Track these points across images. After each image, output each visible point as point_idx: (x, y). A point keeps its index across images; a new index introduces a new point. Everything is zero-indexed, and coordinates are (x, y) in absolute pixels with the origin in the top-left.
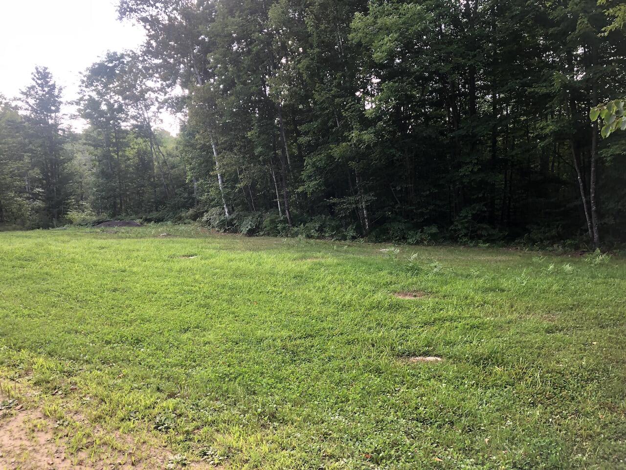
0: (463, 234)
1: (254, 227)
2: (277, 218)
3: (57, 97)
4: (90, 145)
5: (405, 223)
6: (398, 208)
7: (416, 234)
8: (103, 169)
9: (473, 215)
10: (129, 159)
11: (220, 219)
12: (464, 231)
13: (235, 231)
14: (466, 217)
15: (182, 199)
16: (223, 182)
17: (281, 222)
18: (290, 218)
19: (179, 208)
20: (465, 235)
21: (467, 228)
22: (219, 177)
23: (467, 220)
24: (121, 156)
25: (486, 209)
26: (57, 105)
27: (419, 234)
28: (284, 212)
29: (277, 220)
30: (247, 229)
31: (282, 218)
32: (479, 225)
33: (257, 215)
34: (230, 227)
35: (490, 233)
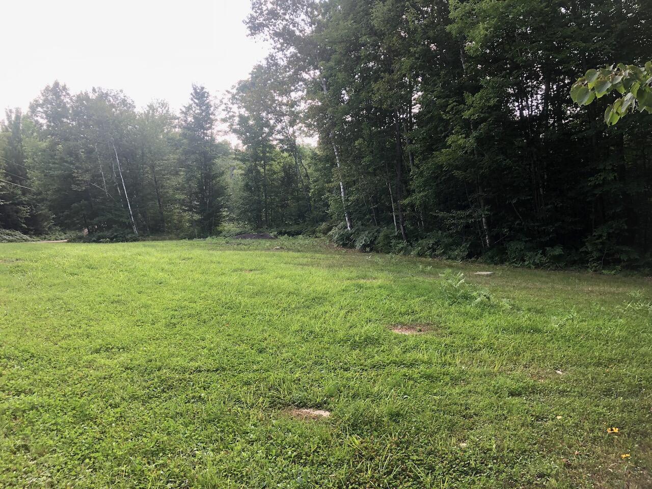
0: (595, 257)
1: (369, 243)
2: (391, 233)
3: (212, 114)
4: (238, 159)
5: (526, 242)
6: (518, 224)
7: (536, 255)
8: (247, 183)
9: (609, 234)
10: (275, 173)
11: (339, 233)
12: (596, 254)
13: (353, 247)
14: (600, 236)
15: (321, 213)
16: (345, 194)
17: (395, 237)
18: (404, 233)
19: (317, 222)
20: (599, 259)
21: (601, 251)
22: (342, 190)
23: (601, 240)
24: (268, 170)
25: (626, 227)
26: (211, 122)
27: (539, 255)
28: (399, 228)
29: (391, 236)
30: (361, 245)
31: (396, 234)
32: (617, 247)
33: (375, 230)
34: (347, 242)
35: (632, 258)
